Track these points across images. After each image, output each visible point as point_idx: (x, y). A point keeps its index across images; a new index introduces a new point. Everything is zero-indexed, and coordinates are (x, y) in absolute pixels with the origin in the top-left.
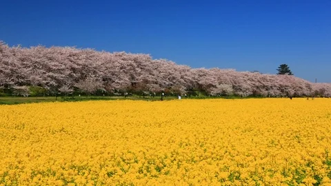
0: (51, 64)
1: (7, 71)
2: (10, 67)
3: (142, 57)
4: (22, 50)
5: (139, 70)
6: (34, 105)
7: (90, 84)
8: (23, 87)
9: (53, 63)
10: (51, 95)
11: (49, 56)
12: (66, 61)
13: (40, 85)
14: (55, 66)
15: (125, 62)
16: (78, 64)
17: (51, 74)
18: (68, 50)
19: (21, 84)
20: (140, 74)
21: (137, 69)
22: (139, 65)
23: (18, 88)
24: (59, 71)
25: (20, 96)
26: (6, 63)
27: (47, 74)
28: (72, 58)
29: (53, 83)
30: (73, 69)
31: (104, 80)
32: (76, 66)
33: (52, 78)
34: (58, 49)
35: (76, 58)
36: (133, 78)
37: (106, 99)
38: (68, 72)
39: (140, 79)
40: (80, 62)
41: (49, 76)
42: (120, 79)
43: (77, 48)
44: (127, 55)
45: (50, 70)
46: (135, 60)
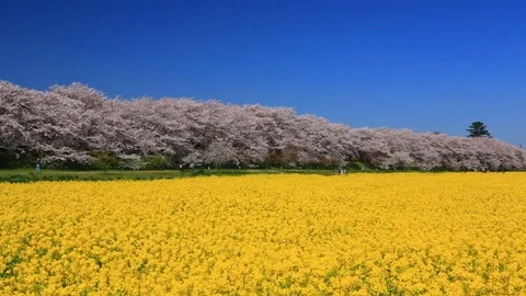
0: (167, 123)
1: (111, 134)
2: (115, 128)
3: (284, 112)
4: (123, 104)
5: (280, 132)
7: (220, 150)
8: (133, 156)
9: (169, 122)
10: (166, 168)
11: (163, 111)
12: (184, 119)
13: (151, 153)
14: (173, 125)
15: (262, 119)
16: (200, 123)
17: (167, 137)
18: (185, 102)
19: (129, 153)
20: (281, 137)
21: (278, 129)
22: (280, 123)
23: (127, 157)
24: (178, 133)
25: (127, 169)
26: (110, 123)
27: (162, 138)
28: (192, 115)
29: (169, 150)
30: (193, 129)
31: (234, 146)
32: (197, 126)
33: (169, 143)
34: (171, 101)
35: (197, 114)
36: (271, 142)
38: (188, 135)
39: (281, 145)
40: (203, 120)
41: (163, 141)
42: (257, 144)
43: (195, 99)
44: (263, 109)
45: (165, 131)
46: (274, 116)
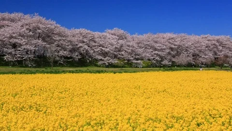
0: (157, 46)
1: (129, 51)
2: (131, 48)
3: (223, 38)
4: (138, 37)
5: (221, 48)
6: (146, 73)
7: (183, 59)
8: (139, 61)
9: (158, 45)
10: (156, 67)
11: (155, 40)
12: (167, 43)
13: (149, 60)
14: (159, 47)
15: (210, 42)
16: (175, 45)
17: (156, 52)
18: (168, 35)
19: (137, 59)
20: (221, 51)
21: (219, 47)
22: (221, 44)
23: (136, 62)
24: (162, 50)
25: (137, 67)
26: (128, 46)
27: (154, 52)
28: (171, 41)
29: (158, 58)
30: (172, 49)
31: (193, 56)
32: (173, 46)
33: (157, 55)
34: (161, 35)
35: (173, 40)
36: (215, 54)
37: (195, 70)
38: (168, 51)
39: (221, 55)
40: (176, 43)
41: (155, 54)
42: (206, 55)
43: (174, 34)
44: (210, 37)
45: (156, 49)
46: (218, 41)
